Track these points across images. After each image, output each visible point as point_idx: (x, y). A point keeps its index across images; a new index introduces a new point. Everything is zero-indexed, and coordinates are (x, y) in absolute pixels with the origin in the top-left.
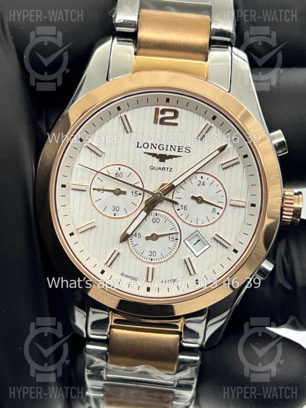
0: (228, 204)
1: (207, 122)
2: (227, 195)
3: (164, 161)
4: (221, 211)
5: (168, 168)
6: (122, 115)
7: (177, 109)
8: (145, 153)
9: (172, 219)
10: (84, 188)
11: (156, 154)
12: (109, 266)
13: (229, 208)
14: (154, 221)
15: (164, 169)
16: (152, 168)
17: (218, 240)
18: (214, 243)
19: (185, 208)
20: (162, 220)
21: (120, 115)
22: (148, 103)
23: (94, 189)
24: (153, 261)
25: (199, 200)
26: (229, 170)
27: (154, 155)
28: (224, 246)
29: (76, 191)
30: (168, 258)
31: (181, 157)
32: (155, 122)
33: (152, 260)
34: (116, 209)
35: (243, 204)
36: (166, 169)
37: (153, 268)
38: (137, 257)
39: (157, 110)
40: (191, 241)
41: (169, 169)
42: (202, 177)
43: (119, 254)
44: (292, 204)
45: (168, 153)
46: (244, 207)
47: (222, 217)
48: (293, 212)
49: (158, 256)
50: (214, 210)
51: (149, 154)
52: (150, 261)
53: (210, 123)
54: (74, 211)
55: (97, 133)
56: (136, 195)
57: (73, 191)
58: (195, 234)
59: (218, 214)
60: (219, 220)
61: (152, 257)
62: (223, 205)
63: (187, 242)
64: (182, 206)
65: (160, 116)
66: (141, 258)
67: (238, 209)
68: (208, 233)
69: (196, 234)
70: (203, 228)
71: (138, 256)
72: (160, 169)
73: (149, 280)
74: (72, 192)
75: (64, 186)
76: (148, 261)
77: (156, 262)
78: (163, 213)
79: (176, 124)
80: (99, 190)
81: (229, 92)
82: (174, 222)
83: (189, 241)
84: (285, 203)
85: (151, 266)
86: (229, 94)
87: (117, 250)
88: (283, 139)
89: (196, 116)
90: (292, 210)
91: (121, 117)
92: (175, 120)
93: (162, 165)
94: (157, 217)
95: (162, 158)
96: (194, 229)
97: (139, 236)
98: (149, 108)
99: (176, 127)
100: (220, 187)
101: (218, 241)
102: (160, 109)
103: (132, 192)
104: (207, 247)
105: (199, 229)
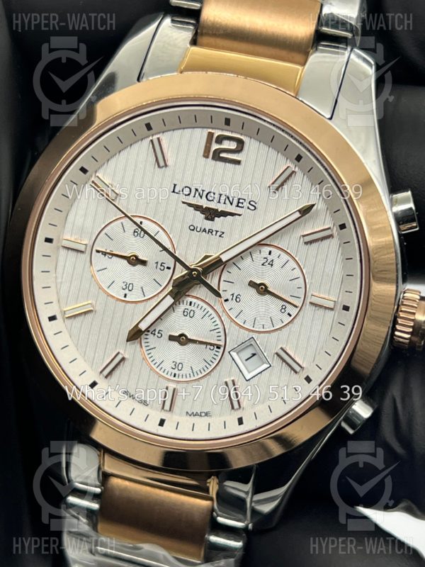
0: (308, 301)
1: (289, 164)
2: (308, 286)
3: (212, 220)
4: (294, 312)
5: (217, 231)
6: (155, 137)
7: (242, 137)
8: (184, 203)
9: (214, 315)
10: (82, 248)
11: (202, 206)
12: (106, 377)
13: (308, 307)
14: (185, 314)
15: (210, 231)
16: (192, 228)
17: (284, 357)
18: (276, 362)
19: (238, 300)
20: (199, 313)
21: (151, 138)
22: (195, 123)
23: (98, 251)
24: (176, 379)
25: (262, 289)
26: (315, 245)
27: (197, 208)
28: (292, 369)
29: (70, 251)
30: (200, 376)
31: (240, 215)
32: (206, 155)
33: (175, 376)
34: (128, 287)
35: (331, 305)
36: (214, 233)
37: (174, 390)
38: (152, 369)
39: (210, 135)
40: (241, 354)
41: (219, 234)
42: (270, 253)
43: (123, 359)
44: (414, 314)
45: (221, 207)
46: (332, 309)
47: (295, 321)
48: (413, 327)
49: (186, 370)
50: (283, 308)
51: (190, 205)
52: (172, 378)
53: (292, 167)
54: (61, 283)
55: (113, 162)
56: (162, 268)
57: (65, 251)
58: (247, 344)
59: (289, 315)
60: (290, 325)
61: (176, 371)
62: (298, 303)
63: (234, 354)
64: (233, 295)
65: (215, 147)
66: (158, 370)
67: (321, 311)
68: (270, 344)
69: (250, 343)
70: (262, 335)
71: (154, 367)
72: (205, 230)
73: (165, 408)
74: (63, 252)
75: (49, 240)
76: (168, 377)
77: (180, 379)
78: (202, 304)
79: (238, 162)
80: (105, 254)
81: (331, 119)
82: (216, 318)
83: (237, 353)
84: (401, 311)
85: (172, 386)
86: (329, 122)
87: (122, 352)
88: (412, 205)
89: (272, 153)
90: (412, 324)
91: (152, 141)
92: (236, 155)
93: (208, 224)
94: (190, 308)
95: (211, 214)
96: (247, 335)
97: (159, 335)
98: (198, 131)
99: (237, 166)
100: (297, 273)
101: (284, 360)
102: (215, 136)
103: (157, 263)
104: (266, 366)
105: (255, 335)
